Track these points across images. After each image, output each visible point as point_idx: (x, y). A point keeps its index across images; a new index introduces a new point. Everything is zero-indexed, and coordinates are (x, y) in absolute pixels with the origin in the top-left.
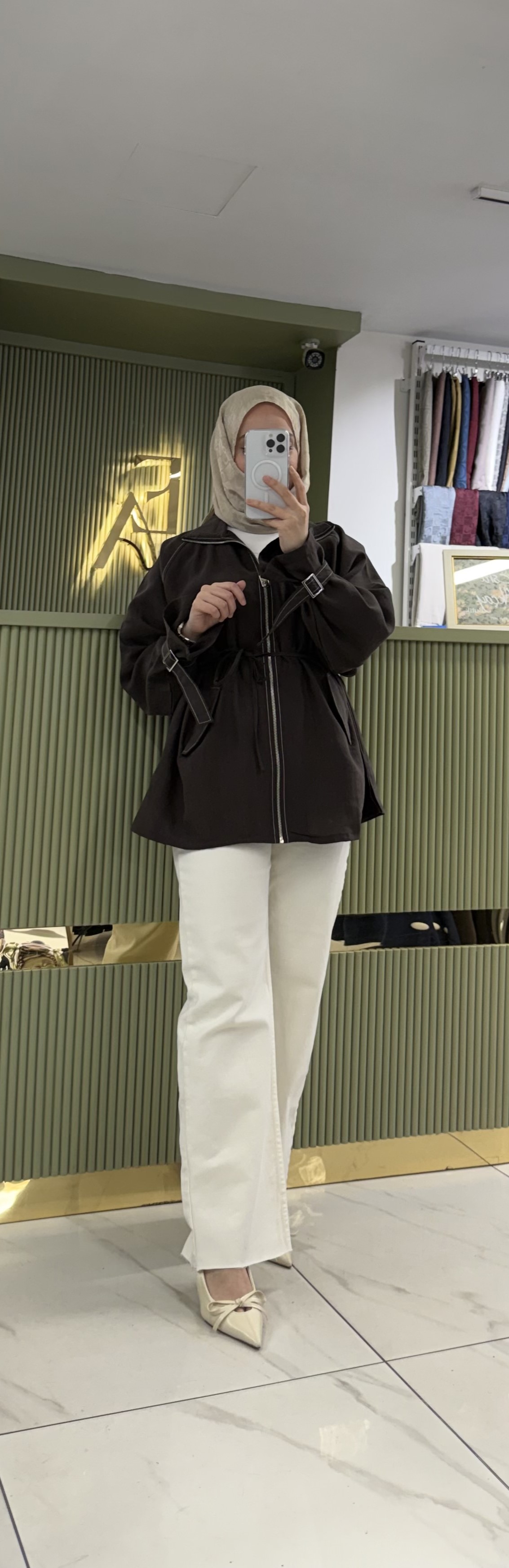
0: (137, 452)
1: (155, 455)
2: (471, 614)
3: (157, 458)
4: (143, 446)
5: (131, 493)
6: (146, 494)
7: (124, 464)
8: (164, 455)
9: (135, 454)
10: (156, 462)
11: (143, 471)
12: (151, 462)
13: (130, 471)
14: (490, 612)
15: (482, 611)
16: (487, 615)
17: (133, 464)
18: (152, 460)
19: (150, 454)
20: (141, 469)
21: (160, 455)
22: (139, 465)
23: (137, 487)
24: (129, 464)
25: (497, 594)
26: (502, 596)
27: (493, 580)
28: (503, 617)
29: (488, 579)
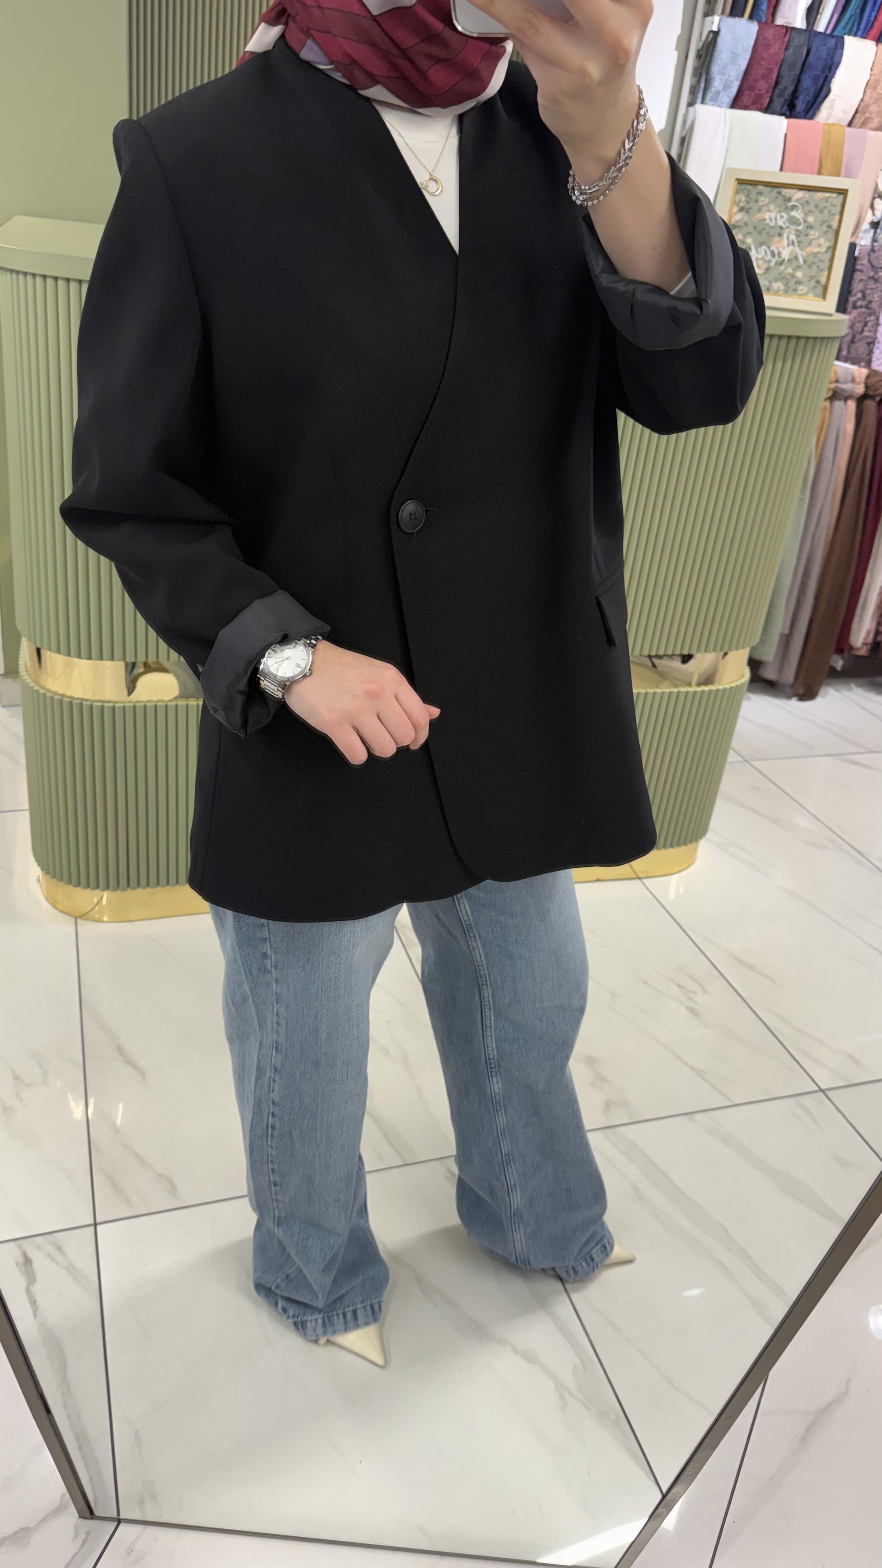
25: (778, 245)
26: (784, 248)
27: (780, 223)
28: (776, 280)
29: (773, 220)
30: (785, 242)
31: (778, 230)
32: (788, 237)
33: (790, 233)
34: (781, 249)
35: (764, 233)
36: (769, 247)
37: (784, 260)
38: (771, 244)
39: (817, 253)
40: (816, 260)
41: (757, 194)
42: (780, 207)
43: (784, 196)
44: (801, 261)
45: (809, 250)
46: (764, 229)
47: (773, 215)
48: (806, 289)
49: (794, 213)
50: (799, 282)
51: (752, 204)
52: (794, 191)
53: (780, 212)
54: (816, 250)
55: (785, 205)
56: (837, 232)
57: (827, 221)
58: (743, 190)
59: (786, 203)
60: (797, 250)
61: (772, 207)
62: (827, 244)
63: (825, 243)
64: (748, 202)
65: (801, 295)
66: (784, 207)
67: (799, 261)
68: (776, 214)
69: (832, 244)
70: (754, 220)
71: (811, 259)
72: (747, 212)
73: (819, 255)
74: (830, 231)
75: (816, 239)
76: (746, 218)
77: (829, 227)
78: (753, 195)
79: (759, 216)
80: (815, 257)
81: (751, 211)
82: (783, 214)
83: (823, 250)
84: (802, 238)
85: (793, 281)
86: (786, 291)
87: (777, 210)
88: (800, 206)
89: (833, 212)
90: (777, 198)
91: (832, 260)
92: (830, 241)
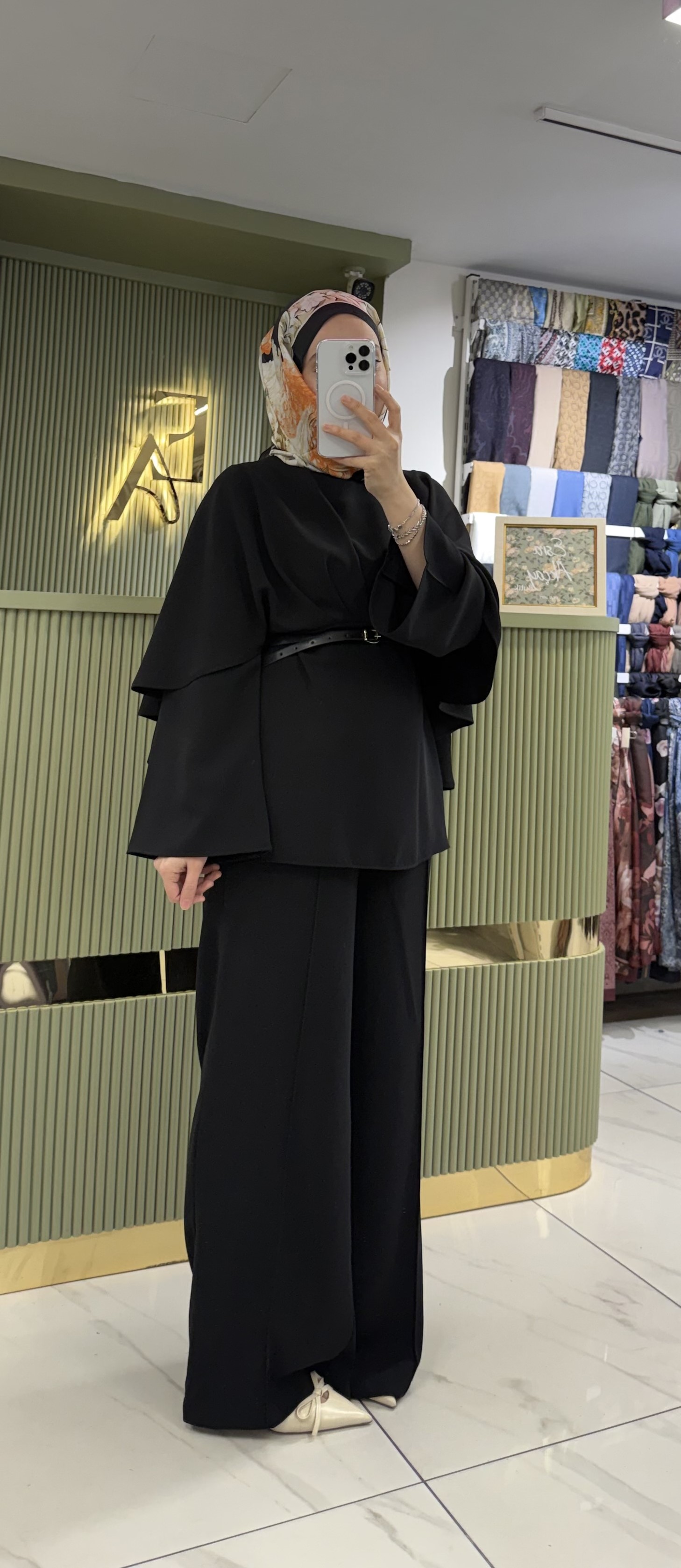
0: (157, 387)
1: (177, 392)
2: (520, 591)
3: (180, 396)
4: (163, 382)
5: (151, 435)
6: (168, 436)
7: (142, 401)
8: (189, 393)
9: (154, 390)
10: (179, 401)
11: (164, 409)
12: (174, 400)
13: (150, 409)
14: (540, 590)
15: (532, 588)
16: (537, 594)
17: (153, 401)
18: (174, 397)
19: (172, 391)
20: (161, 407)
21: (183, 392)
22: (159, 403)
23: (157, 428)
24: (148, 401)
25: (549, 569)
26: (554, 571)
27: (547, 553)
28: (553, 595)
29: (541, 552)
30: (554, 567)
31: (547, 558)
32: (556, 563)
33: (557, 560)
34: (551, 572)
35: (536, 562)
36: (542, 572)
37: (556, 580)
38: (543, 569)
39: (582, 573)
40: (583, 578)
41: (524, 534)
42: (544, 541)
43: (547, 534)
44: (571, 580)
45: (574, 571)
46: (535, 559)
47: (540, 548)
48: (579, 600)
49: (556, 546)
50: (572, 595)
51: (521, 541)
52: (554, 530)
53: (545, 545)
54: (581, 571)
55: (548, 540)
56: (595, 557)
57: (585, 549)
58: (512, 531)
59: (549, 539)
60: (565, 571)
61: (538, 542)
62: (589, 566)
63: (587, 565)
64: (518, 540)
65: (575, 604)
66: (548, 541)
67: (569, 580)
68: (543, 547)
69: (592, 565)
70: (526, 553)
71: (579, 577)
72: (519, 547)
73: (584, 574)
74: (589, 556)
75: (578, 562)
76: (519, 551)
77: (588, 553)
78: (521, 535)
79: (528, 549)
80: (581, 576)
81: (521, 546)
82: (547, 547)
83: (587, 570)
84: (567, 563)
85: (567, 595)
86: (563, 603)
87: (542, 544)
88: (559, 540)
89: (588, 542)
90: (540, 535)
91: (595, 577)
92: (590, 563)
